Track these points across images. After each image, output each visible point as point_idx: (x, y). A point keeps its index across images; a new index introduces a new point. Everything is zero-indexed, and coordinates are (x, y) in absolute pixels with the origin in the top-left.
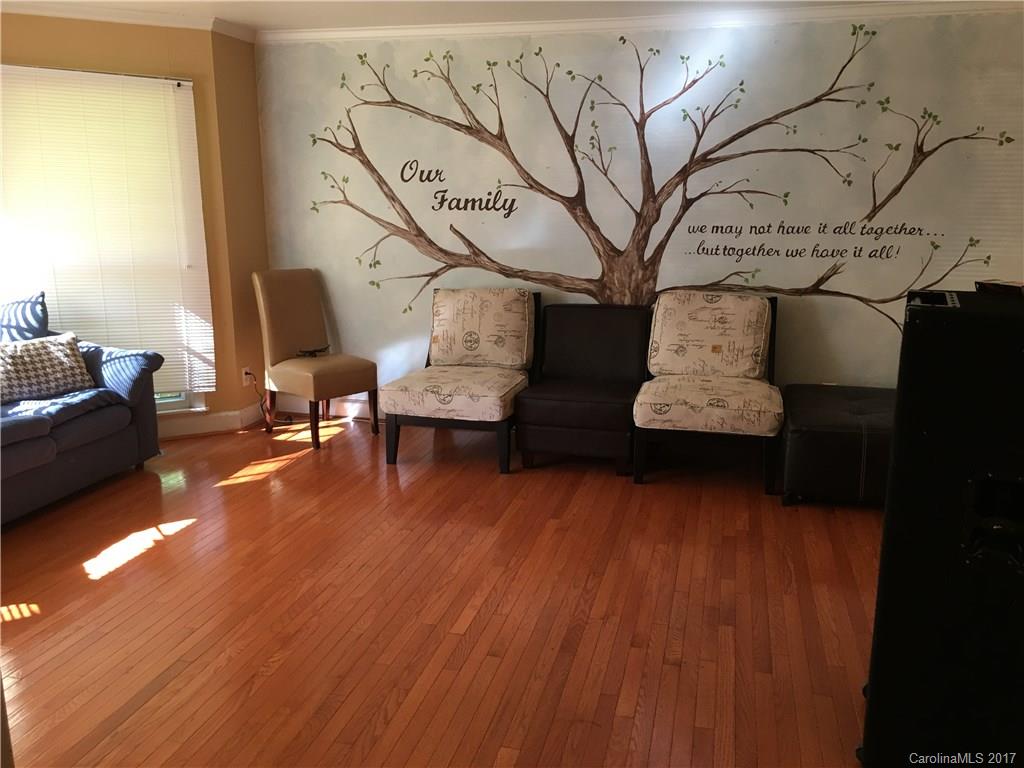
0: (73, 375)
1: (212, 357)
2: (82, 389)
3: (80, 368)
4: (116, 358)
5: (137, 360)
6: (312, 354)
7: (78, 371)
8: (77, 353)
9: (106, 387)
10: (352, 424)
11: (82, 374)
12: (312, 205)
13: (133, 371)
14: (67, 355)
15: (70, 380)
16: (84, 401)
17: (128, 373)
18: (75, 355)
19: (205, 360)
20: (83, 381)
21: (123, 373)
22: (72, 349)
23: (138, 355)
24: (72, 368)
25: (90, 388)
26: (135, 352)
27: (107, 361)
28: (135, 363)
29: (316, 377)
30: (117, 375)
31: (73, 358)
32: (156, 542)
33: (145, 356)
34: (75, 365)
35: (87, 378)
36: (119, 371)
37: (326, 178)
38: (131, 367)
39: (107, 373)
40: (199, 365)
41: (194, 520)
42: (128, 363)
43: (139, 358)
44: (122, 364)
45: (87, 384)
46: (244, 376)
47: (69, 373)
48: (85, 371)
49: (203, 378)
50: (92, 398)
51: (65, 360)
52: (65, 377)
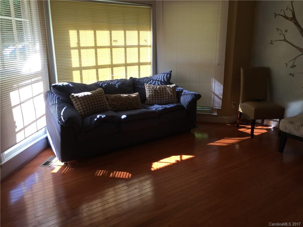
0: (171, 98)
1: (221, 97)
2: (173, 103)
3: (174, 96)
4: (186, 94)
5: (192, 96)
6: (258, 101)
7: (173, 97)
8: (174, 91)
9: (180, 103)
10: (272, 129)
11: (174, 98)
12: (271, 42)
13: (190, 99)
14: (171, 92)
15: (170, 100)
16: (171, 107)
17: (188, 99)
18: (173, 92)
19: (219, 98)
20: (174, 100)
21: (186, 100)
22: (173, 90)
23: (193, 94)
24: (171, 96)
25: (176, 103)
26: (192, 93)
27: (183, 95)
28: (191, 97)
29: (256, 110)
30: (185, 100)
31: (173, 93)
32: (177, 161)
33: (195, 94)
34: (172, 95)
35: (175, 100)
36: (185, 99)
37: (278, 30)
38: (189, 97)
39: (182, 99)
40: (217, 99)
41: (193, 156)
42: (189, 96)
43: (193, 95)
44: (187, 96)
45: (175, 102)
46: (232, 105)
47: (170, 97)
48: (175, 97)
49: (218, 103)
50: (174, 107)
51: (170, 93)
52: (169, 99)
